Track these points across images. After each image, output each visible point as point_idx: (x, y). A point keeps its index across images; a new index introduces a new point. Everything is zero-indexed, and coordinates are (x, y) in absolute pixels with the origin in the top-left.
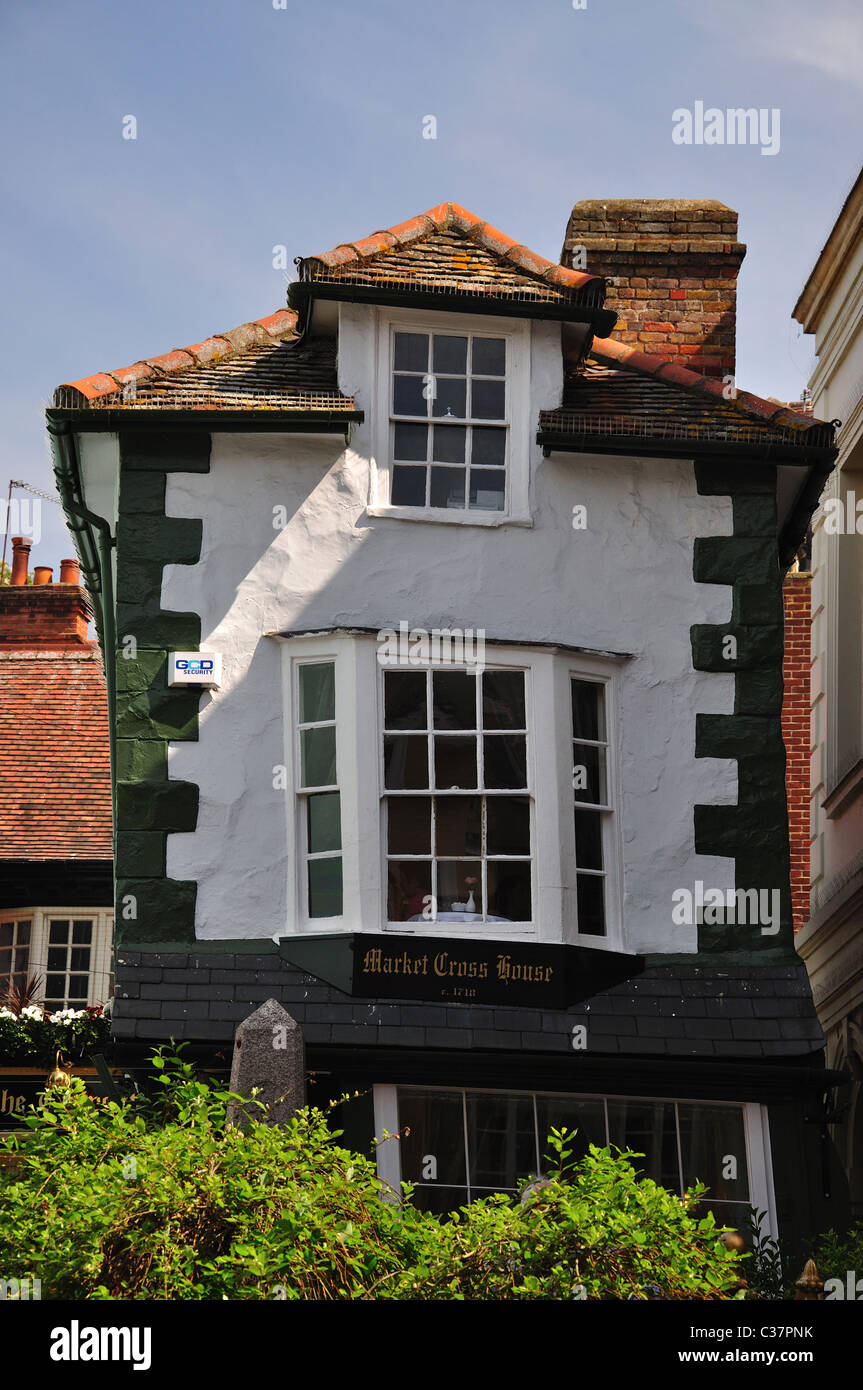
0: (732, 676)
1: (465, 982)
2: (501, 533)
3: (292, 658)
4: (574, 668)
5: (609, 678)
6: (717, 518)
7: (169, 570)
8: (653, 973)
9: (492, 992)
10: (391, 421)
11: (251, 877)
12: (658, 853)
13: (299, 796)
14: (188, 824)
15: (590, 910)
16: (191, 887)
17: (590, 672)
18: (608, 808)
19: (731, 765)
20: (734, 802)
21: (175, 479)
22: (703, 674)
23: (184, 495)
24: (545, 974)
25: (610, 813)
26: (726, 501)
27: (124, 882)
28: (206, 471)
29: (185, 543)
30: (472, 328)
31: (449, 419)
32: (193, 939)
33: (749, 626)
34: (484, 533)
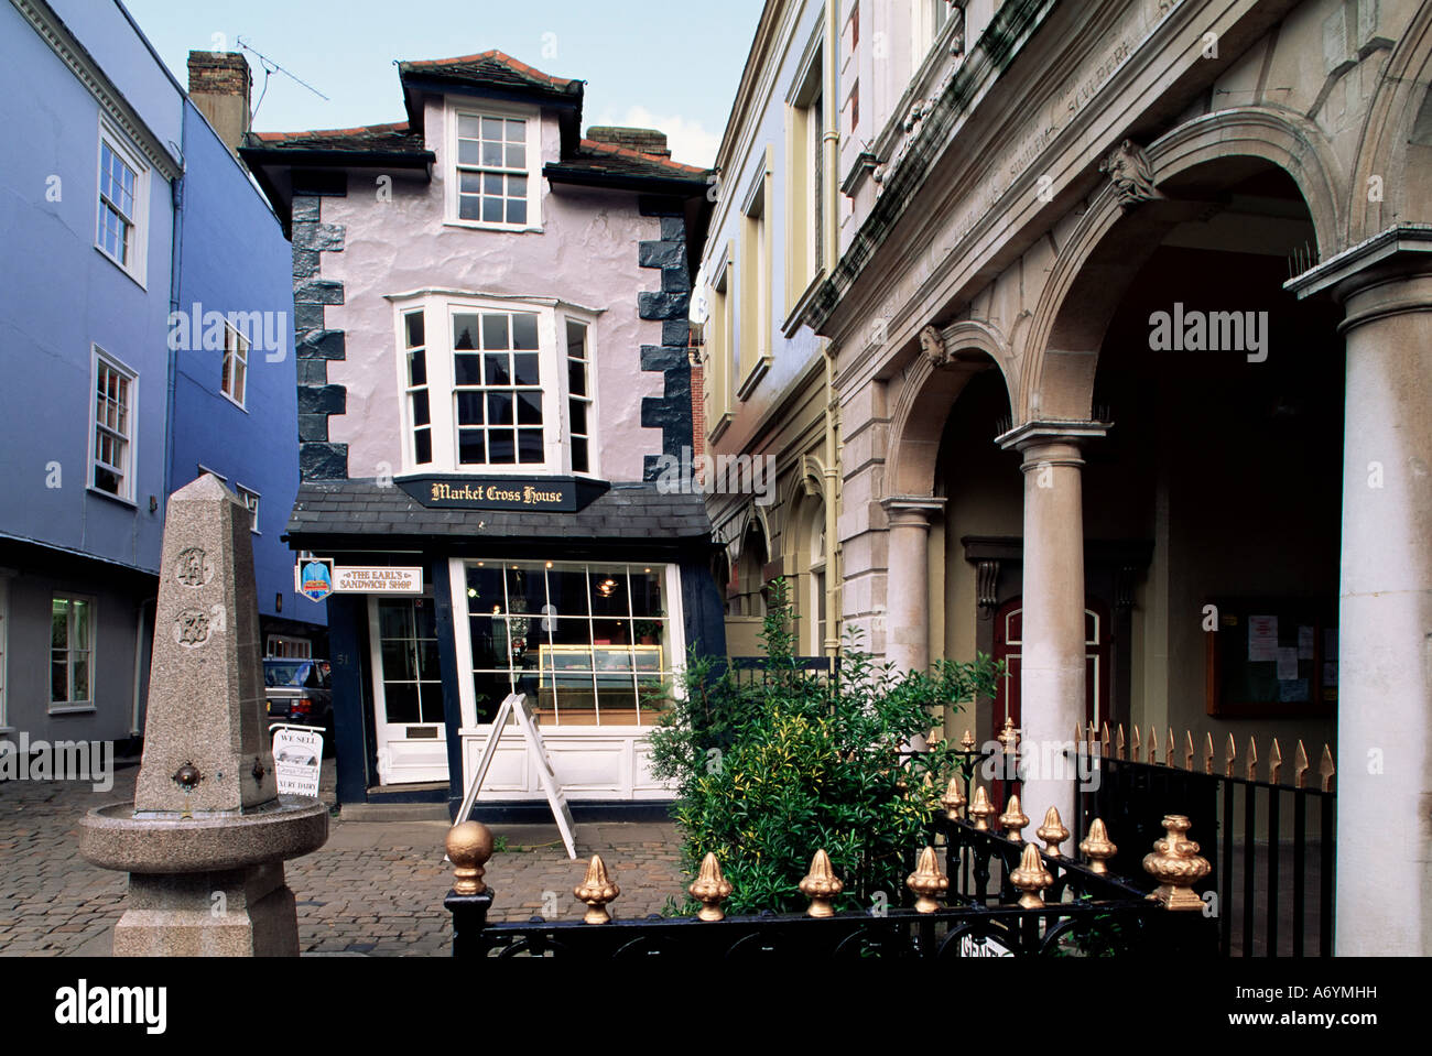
0: (661, 323)
2: (524, 235)
3: (401, 311)
4: (568, 315)
5: (589, 324)
6: (652, 231)
7: (324, 256)
8: (617, 492)
10: (458, 169)
12: (619, 425)
13: (408, 393)
14: (340, 410)
15: (579, 456)
16: (344, 448)
17: (579, 319)
18: (589, 398)
19: (660, 375)
20: (662, 396)
21: (327, 202)
22: (644, 322)
23: (332, 211)
24: (556, 497)
25: (591, 403)
26: (656, 220)
27: (303, 443)
28: (345, 196)
30: (505, 113)
31: (492, 168)
32: (346, 477)
33: (670, 293)
34: (515, 235)
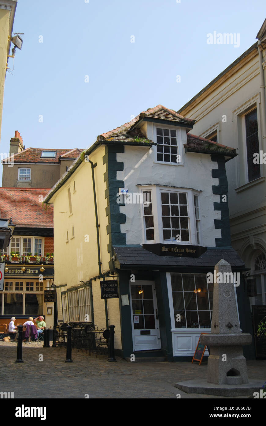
0: (219, 195)
1: (180, 253)
2: (178, 167)
3: (142, 190)
4: (194, 193)
5: (198, 195)
6: (215, 166)
7: (118, 172)
8: (209, 251)
9: (185, 255)
10: (156, 145)
11: (136, 232)
12: (208, 228)
13: (144, 217)
14: (124, 222)
16: (125, 234)
17: (197, 193)
18: (199, 220)
19: (220, 212)
20: (221, 219)
21: (118, 154)
22: (214, 195)
23: (120, 158)
24: (194, 251)
26: (216, 163)
27: (112, 233)
28: (124, 153)
29: (121, 166)
30: (170, 128)
31: (167, 145)
32: (126, 245)
34: (175, 167)
